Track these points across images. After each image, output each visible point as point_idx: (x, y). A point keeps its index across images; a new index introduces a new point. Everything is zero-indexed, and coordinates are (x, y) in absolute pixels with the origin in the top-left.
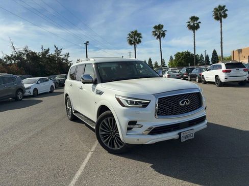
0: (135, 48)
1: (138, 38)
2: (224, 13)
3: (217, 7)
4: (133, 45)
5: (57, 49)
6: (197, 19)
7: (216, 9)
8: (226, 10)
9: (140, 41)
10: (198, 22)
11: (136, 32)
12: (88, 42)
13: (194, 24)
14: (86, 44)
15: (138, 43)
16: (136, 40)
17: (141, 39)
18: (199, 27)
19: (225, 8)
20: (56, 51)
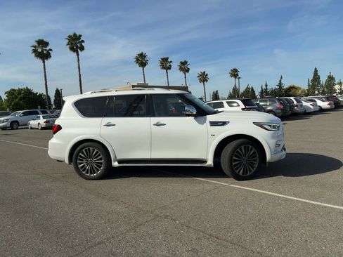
2: (81, 45)
3: (72, 34)
6: (46, 44)
7: (70, 36)
8: (83, 41)
10: (48, 48)
13: (42, 51)
18: (50, 56)
19: (82, 39)
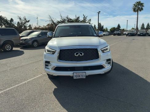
0: (138, 14)
1: (141, 7)
4: (137, 12)
5: (84, 16)
9: (142, 9)
11: (140, 2)
12: (99, 12)
14: (99, 13)
15: (140, 11)
16: (139, 8)
17: (143, 7)
20: (84, 18)
